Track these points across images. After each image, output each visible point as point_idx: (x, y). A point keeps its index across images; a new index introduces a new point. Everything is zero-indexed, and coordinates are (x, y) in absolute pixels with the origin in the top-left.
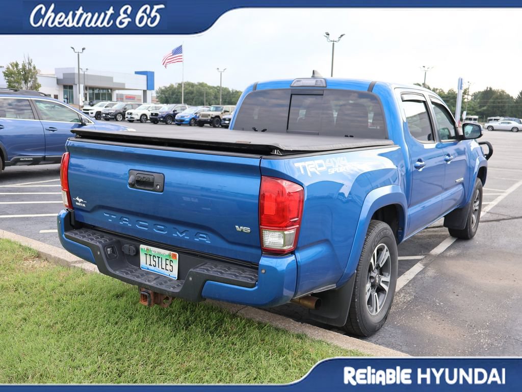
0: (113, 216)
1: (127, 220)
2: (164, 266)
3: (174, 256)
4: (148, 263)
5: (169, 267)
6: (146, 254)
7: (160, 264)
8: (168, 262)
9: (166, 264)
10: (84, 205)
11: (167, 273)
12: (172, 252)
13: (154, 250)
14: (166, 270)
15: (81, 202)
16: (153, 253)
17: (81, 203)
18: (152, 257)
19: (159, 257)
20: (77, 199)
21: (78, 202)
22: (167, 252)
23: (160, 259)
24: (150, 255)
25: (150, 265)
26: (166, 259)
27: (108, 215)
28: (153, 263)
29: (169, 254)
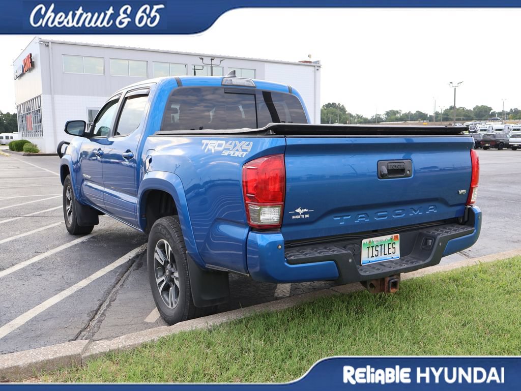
0: (345, 218)
1: (364, 215)
2: (386, 252)
3: (396, 237)
4: (370, 255)
5: (391, 251)
6: (368, 248)
7: (383, 251)
8: (391, 246)
9: (389, 249)
10: (307, 216)
11: (389, 257)
12: (393, 235)
13: (376, 240)
14: (389, 254)
15: (305, 213)
16: (375, 244)
17: (302, 214)
18: (374, 248)
19: (381, 245)
20: (298, 210)
21: (298, 214)
22: (389, 237)
23: (383, 247)
24: (373, 247)
25: (373, 257)
26: (389, 244)
27: (339, 218)
28: (375, 253)
29: (391, 238)
